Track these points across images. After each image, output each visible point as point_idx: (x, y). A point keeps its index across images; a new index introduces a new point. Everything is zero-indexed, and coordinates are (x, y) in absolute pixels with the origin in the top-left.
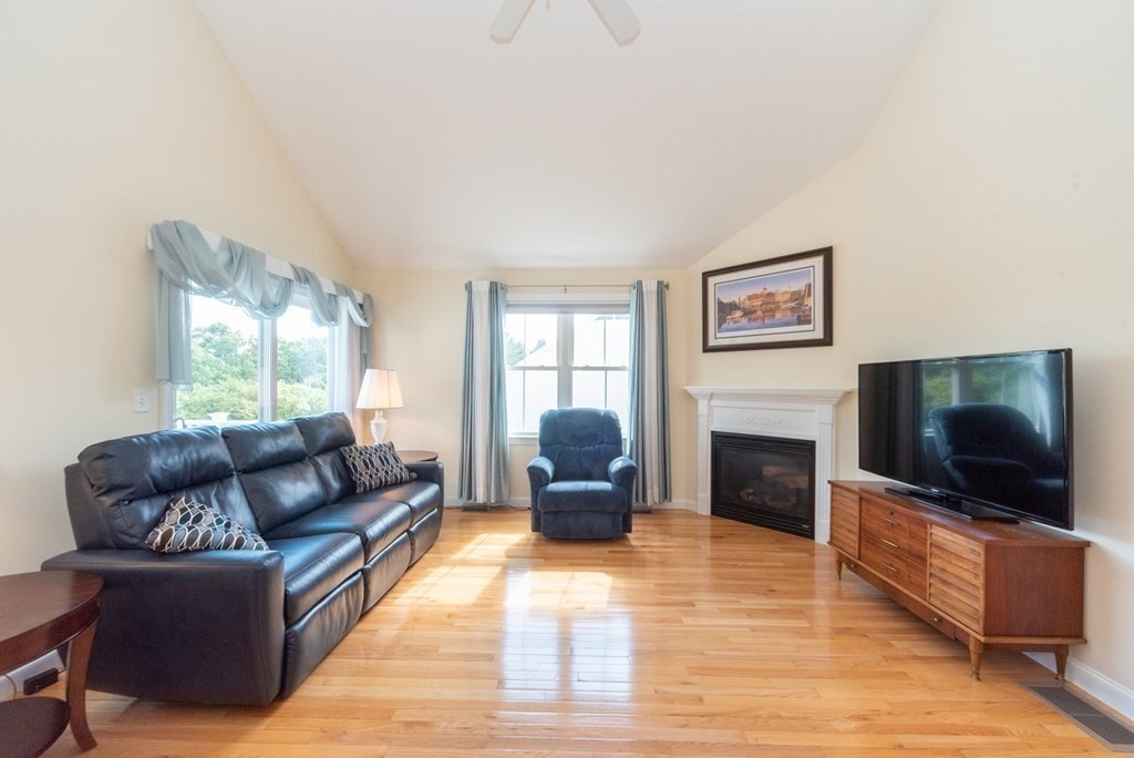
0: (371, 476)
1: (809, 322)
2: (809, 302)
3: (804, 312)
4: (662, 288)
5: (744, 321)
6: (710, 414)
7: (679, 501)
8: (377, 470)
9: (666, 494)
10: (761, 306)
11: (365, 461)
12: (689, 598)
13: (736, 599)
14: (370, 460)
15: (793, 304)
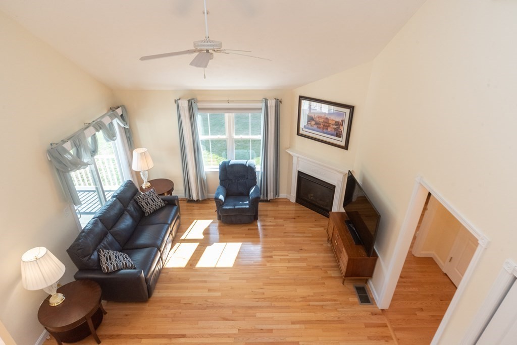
0: (150, 209)
1: (340, 137)
2: (342, 128)
3: (339, 132)
4: (278, 102)
5: (315, 127)
6: (298, 163)
7: (283, 195)
8: (152, 206)
9: (277, 192)
10: (323, 122)
11: (146, 203)
12: (271, 254)
13: (287, 254)
14: (148, 202)
15: (336, 127)
